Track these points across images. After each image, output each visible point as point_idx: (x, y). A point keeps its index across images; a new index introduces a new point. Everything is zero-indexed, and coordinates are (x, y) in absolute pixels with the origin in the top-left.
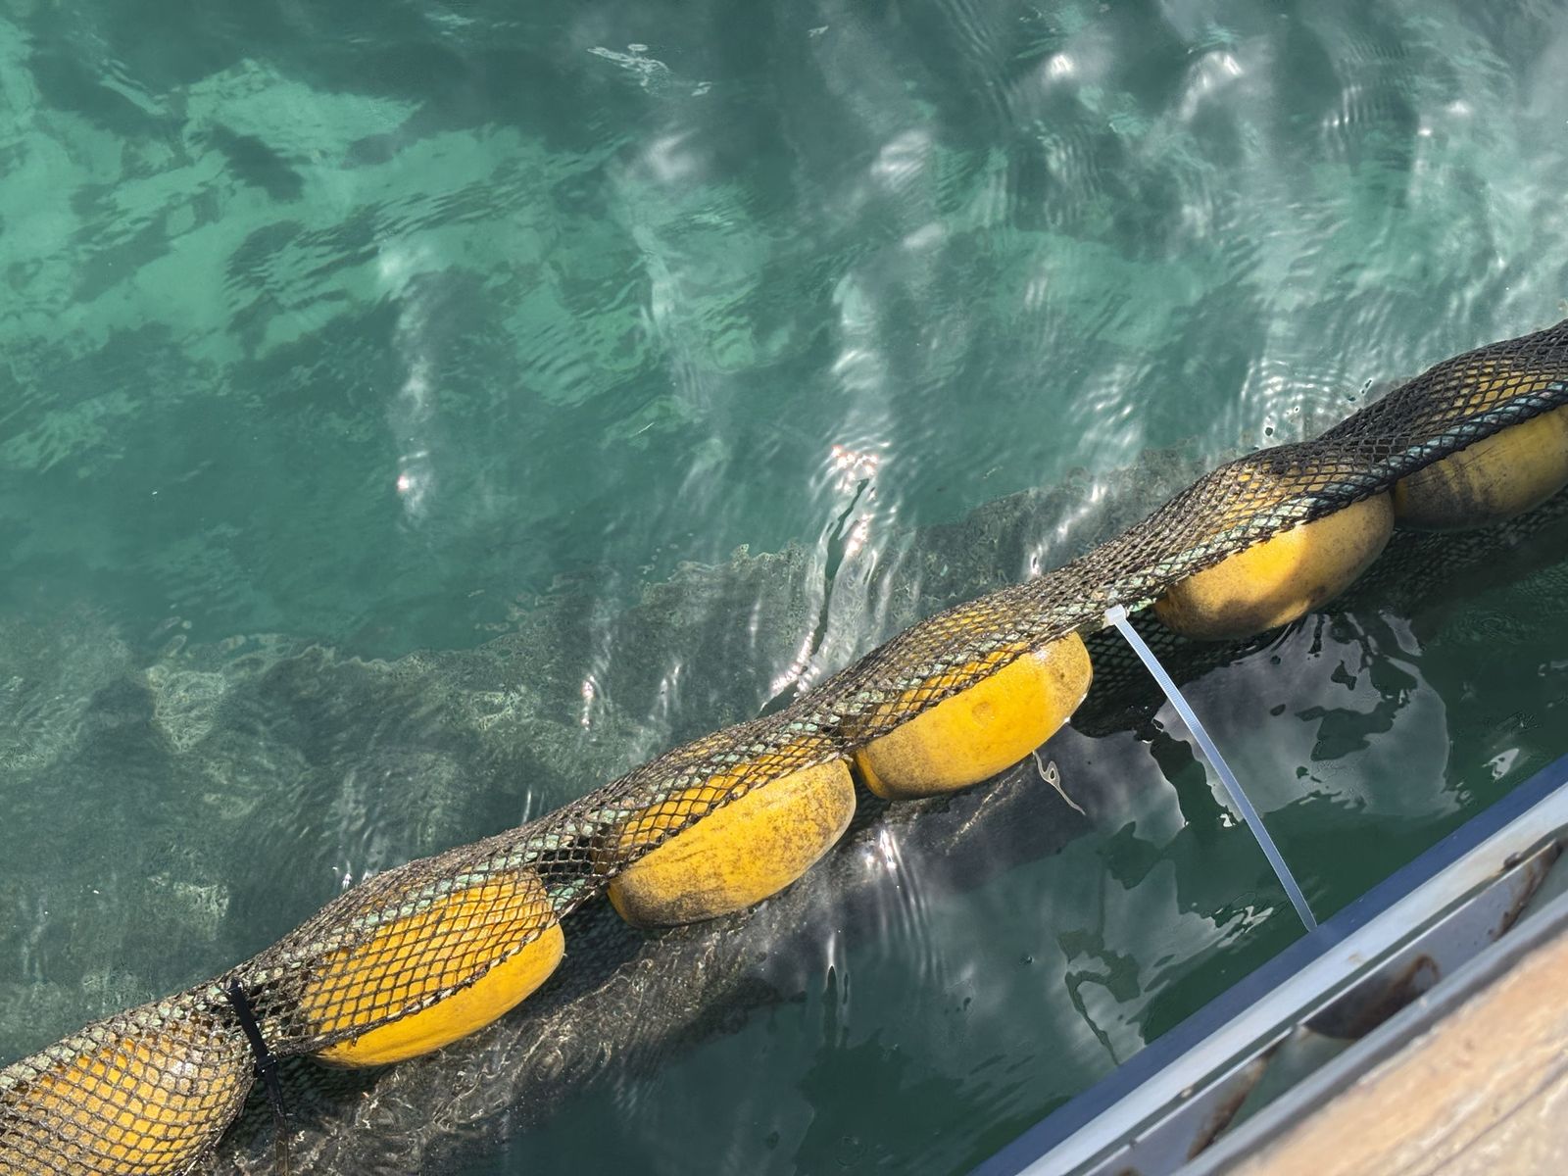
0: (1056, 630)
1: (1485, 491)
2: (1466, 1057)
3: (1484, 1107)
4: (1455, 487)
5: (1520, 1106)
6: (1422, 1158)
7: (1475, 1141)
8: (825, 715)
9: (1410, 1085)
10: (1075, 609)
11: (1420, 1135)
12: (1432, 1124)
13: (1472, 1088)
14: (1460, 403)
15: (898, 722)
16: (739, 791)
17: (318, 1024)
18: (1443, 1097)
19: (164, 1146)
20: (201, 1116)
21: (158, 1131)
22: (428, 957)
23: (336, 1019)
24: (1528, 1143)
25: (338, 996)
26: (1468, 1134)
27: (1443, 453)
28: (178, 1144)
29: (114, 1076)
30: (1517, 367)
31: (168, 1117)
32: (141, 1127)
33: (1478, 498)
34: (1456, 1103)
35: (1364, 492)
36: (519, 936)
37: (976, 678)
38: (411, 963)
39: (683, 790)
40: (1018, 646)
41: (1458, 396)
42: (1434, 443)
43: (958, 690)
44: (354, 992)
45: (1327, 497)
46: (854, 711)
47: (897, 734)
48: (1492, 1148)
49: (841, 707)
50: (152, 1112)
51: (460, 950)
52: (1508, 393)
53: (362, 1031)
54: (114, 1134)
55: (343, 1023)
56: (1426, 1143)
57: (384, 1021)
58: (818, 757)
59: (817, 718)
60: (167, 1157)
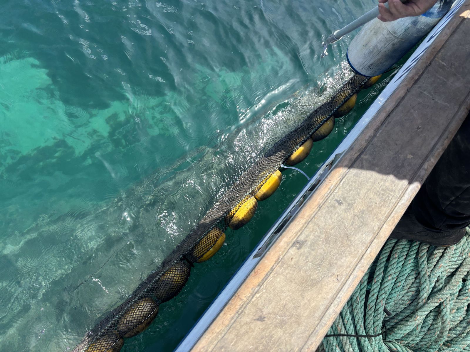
0: (275, 170)
1: (324, 133)
2: (330, 182)
3: (334, 187)
4: (319, 134)
5: (338, 185)
6: (328, 195)
7: (334, 191)
8: (249, 192)
9: (324, 187)
10: (276, 166)
11: (327, 192)
12: (328, 190)
13: (332, 185)
14: (316, 123)
15: (259, 189)
16: (241, 205)
17: (197, 256)
18: (329, 187)
19: (181, 280)
20: (185, 274)
21: (180, 278)
22: (208, 242)
23: (199, 255)
24: (340, 189)
25: (198, 252)
26: (333, 190)
27: (316, 130)
28: (183, 279)
29: (171, 273)
30: (322, 116)
31: (180, 276)
32: (177, 278)
33: (323, 135)
34: (330, 187)
35: (308, 138)
36: (219, 235)
37: (267, 180)
38: (206, 244)
39: (234, 208)
40: (271, 174)
41: (316, 122)
42: (315, 129)
43: (265, 182)
44: (200, 250)
45: (304, 141)
46: (253, 190)
47: (259, 191)
48: (336, 191)
49: (251, 190)
50: (178, 276)
51: (212, 240)
52: (322, 119)
53: (203, 255)
54: (174, 280)
55: (200, 255)
56: (328, 193)
57: (205, 253)
58: (250, 198)
59: (248, 192)
60: (182, 282)
